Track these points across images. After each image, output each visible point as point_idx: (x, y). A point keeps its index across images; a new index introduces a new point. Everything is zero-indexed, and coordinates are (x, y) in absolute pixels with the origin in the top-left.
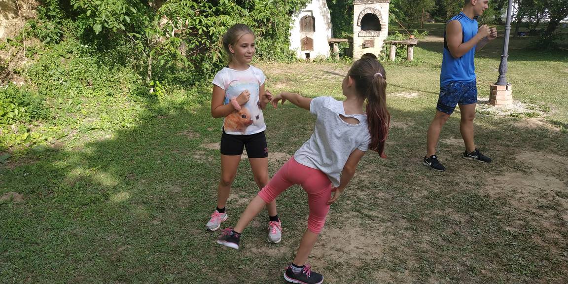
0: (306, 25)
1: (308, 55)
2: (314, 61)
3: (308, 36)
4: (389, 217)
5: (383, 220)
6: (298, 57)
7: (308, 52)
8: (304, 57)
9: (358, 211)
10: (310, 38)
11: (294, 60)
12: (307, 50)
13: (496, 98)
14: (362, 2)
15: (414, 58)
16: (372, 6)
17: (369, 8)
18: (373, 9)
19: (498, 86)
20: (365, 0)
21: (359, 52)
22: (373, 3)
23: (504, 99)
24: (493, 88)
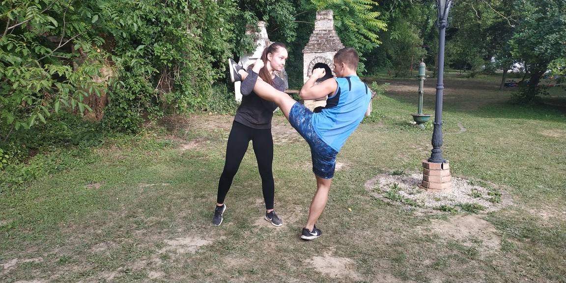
13: (429, 179)
14: (312, 51)
15: (372, 113)
16: (323, 55)
17: (320, 57)
18: (325, 58)
19: (430, 163)
20: (316, 49)
21: (311, 105)
22: (323, 51)
23: (438, 182)
24: (426, 166)
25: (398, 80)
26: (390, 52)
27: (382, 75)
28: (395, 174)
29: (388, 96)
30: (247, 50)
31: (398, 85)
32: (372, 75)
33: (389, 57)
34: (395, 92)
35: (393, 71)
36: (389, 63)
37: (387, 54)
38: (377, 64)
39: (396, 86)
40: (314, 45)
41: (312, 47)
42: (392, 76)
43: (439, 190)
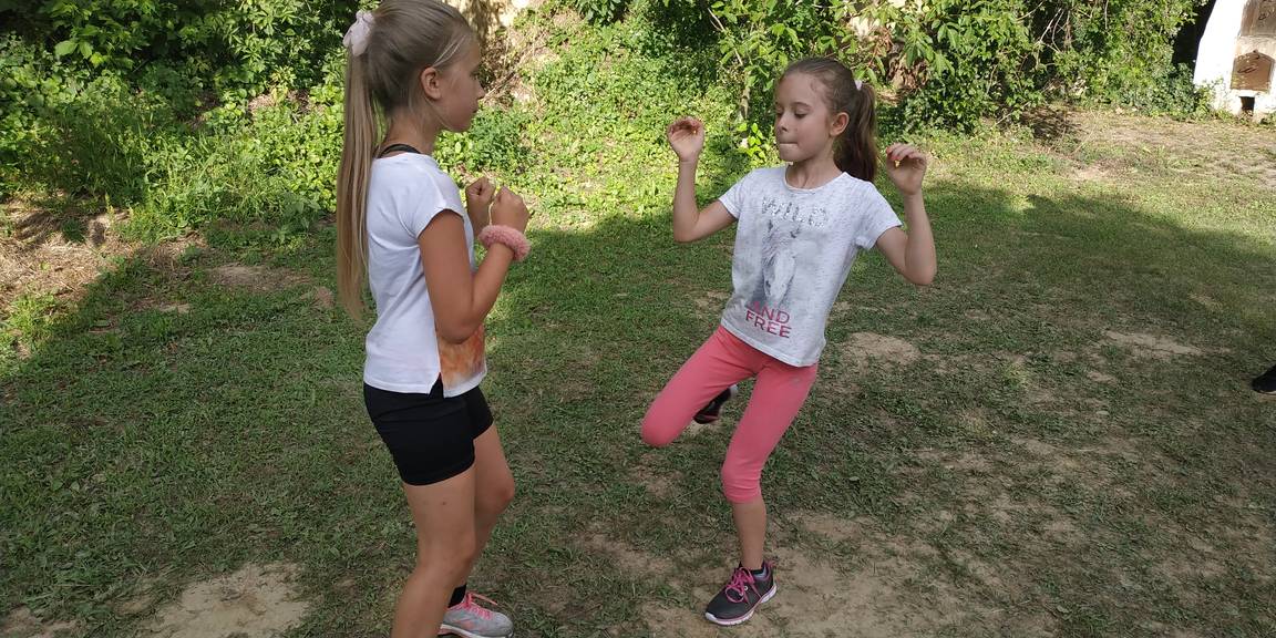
0: (1262, 17)
1: (1248, 104)
2: (1263, 122)
3: (1262, 50)
4: (1018, 593)
5: (986, 597)
6: (1216, 105)
7: (1249, 93)
8: (1236, 107)
9: (939, 546)
10: (1266, 57)
11: (1200, 112)
12: (1247, 88)
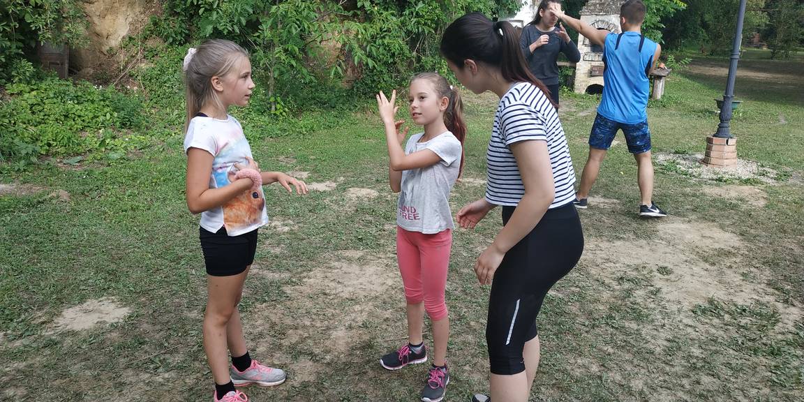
13: (712, 154)
14: (592, 12)
15: (663, 96)
16: (606, 18)
17: (601, 21)
18: (607, 23)
19: (714, 138)
20: (597, 10)
21: (583, 81)
22: (607, 13)
23: (721, 158)
24: (709, 141)
25: (714, 60)
26: (707, 17)
27: (691, 52)
28: (676, 152)
29: (691, 80)
30: (509, 9)
31: (712, 67)
32: (674, 51)
33: (705, 25)
34: (705, 75)
35: (709, 47)
36: (703, 33)
37: (702, 21)
38: (684, 34)
39: (707, 68)
40: (595, 5)
41: (592, 8)
42: (706, 53)
43: (720, 166)
